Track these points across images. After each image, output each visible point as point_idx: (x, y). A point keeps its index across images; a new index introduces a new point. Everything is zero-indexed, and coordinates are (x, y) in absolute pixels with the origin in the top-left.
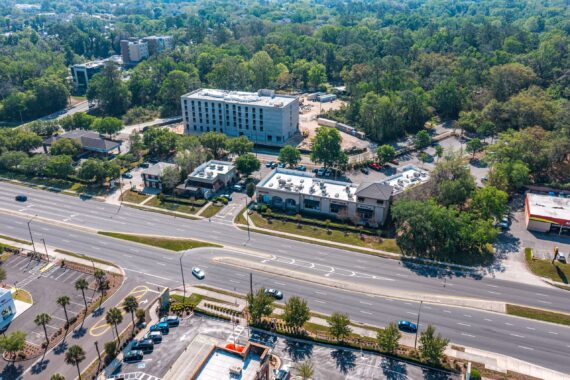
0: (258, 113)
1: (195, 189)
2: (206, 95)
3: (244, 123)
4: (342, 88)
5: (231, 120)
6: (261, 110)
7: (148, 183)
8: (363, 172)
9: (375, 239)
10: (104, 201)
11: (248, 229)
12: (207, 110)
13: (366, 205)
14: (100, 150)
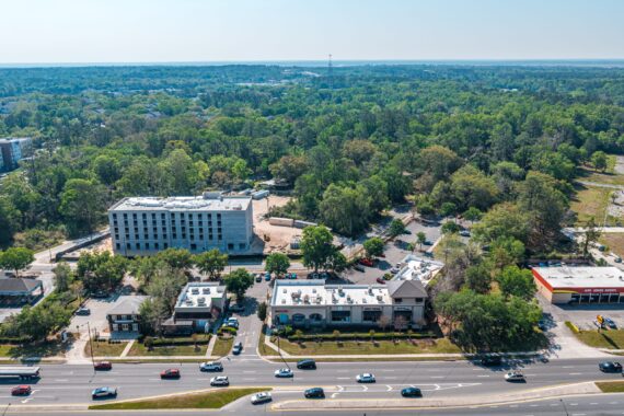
0: (214, 219)
1: (190, 323)
2: (138, 205)
3: (197, 233)
4: (271, 183)
5: (179, 232)
6: (219, 215)
7: (115, 326)
8: (358, 269)
9: (428, 342)
10: (64, 362)
11: (284, 360)
12: (145, 222)
13: (405, 305)
14: (17, 293)
